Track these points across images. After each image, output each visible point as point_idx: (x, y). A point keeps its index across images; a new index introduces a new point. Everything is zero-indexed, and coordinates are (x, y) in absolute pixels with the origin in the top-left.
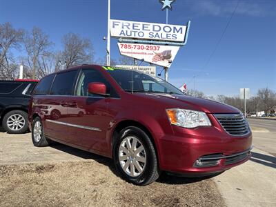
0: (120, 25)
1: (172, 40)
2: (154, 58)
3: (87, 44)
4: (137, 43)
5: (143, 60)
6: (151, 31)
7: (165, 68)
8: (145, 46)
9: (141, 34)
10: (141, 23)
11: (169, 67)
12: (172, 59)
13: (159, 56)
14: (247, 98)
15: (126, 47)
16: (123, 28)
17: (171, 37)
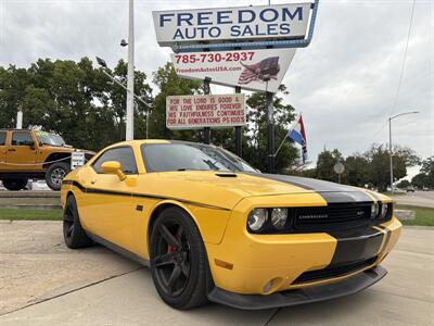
0: (175, 20)
1: (280, 35)
2: (244, 78)
4: (207, 49)
6: (236, 23)
7: (268, 94)
8: (223, 53)
9: (215, 32)
15: (185, 60)
16: (179, 24)
17: (278, 30)
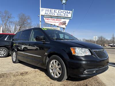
0: (45, 10)
1: (66, 17)
2: (59, 24)
3: (29, 18)
4: (52, 18)
5: (55, 25)
6: (58, 13)
7: (64, 28)
8: (55, 19)
9: (53, 14)
10: (54, 10)
11: (65, 28)
12: (66, 25)
13: (61, 23)
14: (96, 40)
15: (47, 19)
16: (46, 11)
17: (66, 15)
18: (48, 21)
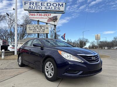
1: (58, 10)
2: (48, 21)
6: (46, 6)
8: (43, 14)
9: (40, 8)
10: (40, 2)
15: (32, 15)
16: (30, 5)
17: (57, 9)
18: (33, 16)
